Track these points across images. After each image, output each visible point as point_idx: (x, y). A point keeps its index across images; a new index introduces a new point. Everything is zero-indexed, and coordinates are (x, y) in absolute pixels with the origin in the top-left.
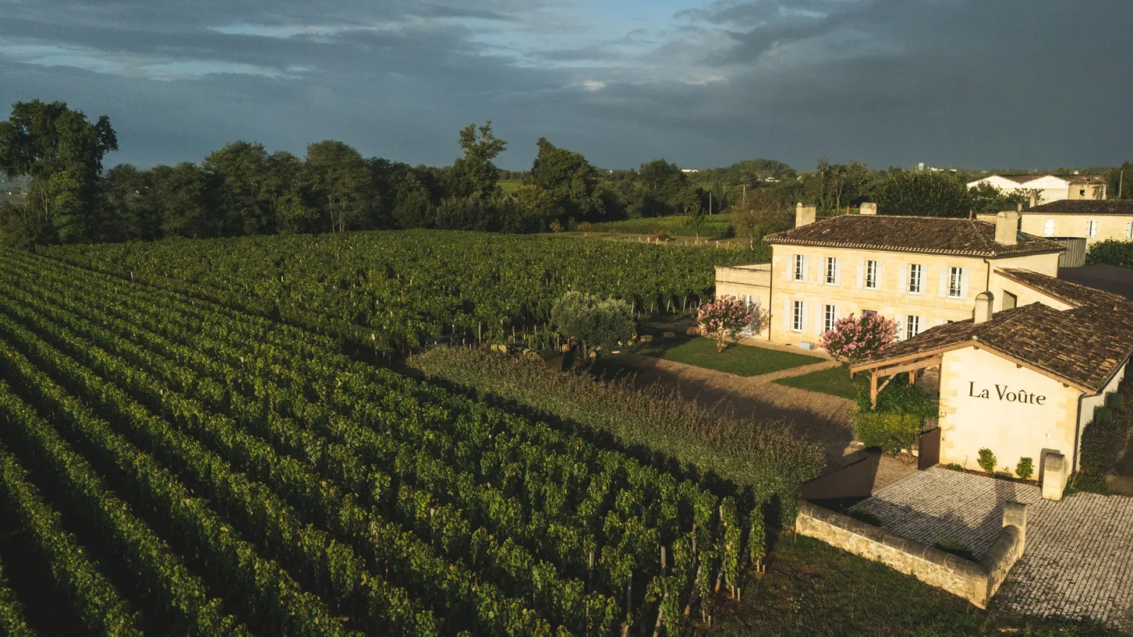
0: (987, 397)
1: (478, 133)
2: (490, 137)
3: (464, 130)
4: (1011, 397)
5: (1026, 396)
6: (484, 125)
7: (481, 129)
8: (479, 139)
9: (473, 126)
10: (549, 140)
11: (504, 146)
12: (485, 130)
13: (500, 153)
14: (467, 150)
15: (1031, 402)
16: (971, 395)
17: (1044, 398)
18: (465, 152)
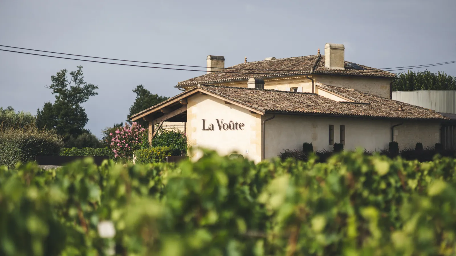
0: (213, 129)
1: (69, 78)
2: (81, 82)
3: (56, 76)
4: (226, 127)
5: (233, 124)
6: (75, 70)
7: (72, 74)
8: (70, 83)
9: (64, 72)
10: (146, 88)
11: (95, 91)
12: (75, 75)
13: (91, 97)
14: (58, 94)
15: (237, 129)
16: (204, 129)
17: (243, 125)
18: (56, 97)
